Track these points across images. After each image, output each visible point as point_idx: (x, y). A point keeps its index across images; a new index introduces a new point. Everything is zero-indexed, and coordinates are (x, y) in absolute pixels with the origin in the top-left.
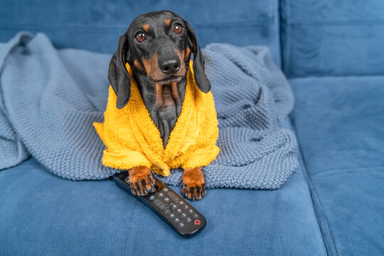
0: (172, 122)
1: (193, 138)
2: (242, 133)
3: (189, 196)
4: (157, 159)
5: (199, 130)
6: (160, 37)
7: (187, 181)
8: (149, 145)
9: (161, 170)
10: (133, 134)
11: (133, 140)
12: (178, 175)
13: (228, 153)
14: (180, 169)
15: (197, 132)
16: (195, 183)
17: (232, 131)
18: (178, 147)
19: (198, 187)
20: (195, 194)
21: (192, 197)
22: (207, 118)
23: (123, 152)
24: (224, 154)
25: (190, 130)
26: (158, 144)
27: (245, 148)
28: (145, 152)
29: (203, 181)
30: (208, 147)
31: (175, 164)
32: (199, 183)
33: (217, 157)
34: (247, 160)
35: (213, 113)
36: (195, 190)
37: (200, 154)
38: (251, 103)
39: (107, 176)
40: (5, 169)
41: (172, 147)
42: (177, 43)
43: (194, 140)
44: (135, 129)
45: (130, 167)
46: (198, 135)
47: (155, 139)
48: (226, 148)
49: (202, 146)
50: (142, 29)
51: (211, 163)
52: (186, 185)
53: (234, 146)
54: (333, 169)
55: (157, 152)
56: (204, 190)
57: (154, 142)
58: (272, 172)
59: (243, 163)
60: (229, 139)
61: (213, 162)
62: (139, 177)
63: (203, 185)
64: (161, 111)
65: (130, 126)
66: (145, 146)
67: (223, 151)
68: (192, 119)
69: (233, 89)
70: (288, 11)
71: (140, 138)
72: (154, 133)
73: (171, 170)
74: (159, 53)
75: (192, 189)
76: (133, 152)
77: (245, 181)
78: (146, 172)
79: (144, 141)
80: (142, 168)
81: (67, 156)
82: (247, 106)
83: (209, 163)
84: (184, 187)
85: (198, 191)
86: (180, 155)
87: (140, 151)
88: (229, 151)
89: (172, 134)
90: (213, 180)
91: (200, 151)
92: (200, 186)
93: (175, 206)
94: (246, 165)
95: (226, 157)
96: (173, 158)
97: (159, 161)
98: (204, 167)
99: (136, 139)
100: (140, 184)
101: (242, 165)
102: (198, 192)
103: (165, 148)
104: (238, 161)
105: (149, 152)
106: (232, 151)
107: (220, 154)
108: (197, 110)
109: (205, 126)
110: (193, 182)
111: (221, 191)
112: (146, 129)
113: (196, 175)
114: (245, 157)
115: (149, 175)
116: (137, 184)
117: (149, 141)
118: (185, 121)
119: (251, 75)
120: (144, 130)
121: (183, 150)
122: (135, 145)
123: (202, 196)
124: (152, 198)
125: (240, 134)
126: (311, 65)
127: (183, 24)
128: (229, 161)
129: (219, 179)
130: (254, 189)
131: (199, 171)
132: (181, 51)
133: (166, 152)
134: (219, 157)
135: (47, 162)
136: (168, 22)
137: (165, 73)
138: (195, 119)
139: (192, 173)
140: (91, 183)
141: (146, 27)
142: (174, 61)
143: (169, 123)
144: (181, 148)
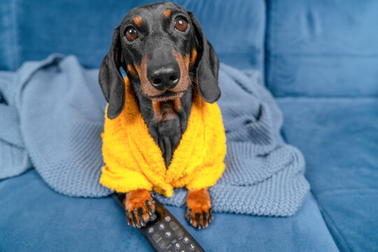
0: (176, 139)
1: (199, 157)
2: (246, 149)
3: (195, 224)
4: (158, 180)
5: (206, 148)
6: (155, 34)
7: (192, 204)
8: (149, 165)
9: (164, 191)
10: (131, 152)
11: (131, 159)
12: (183, 195)
13: (234, 171)
14: (185, 188)
15: (203, 150)
16: (201, 208)
17: (237, 147)
18: (182, 168)
19: (204, 214)
20: (201, 222)
21: (198, 225)
22: (215, 135)
23: (120, 171)
24: (230, 171)
25: (197, 148)
26: (159, 164)
27: (252, 166)
28: (145, 173)
29: (209, 205)
30: (215, 166)
31: (179, 184)
32: (205, 207)
33: (223, 175)
34: (255, 179)
35: (221, 129)
36: (202, 217)
37: (207, 174)
38: (253, 119)
39: (105, 194)
40: (8, 178)
41: (176, 168)
42: (180, 43)
43: (201, 160)
44: (133, 146)
45: (127, 190)
46: (205, 154)
47: (156, 159)
48: (232, 165)
49: (209, 165)
50: (133, 23)
51: (218, 182)
52: (190, 210)
53: (241, 163)
54: (339, 188)
55: (158, 173)
56: (210, 216)
57: (155, 162)
58: (285, 196)
59: (252, 182)
60: (235, 155)
61: (219, 181)
62: (136, 203)
63: (210, 210)
64: (161, 126)
65: (128, 143)
66: (145, 166)
67: (229, 168)
68: (199, 135)
69: (235, 105)
70: (272, 44)
71: (139, 157)
72: (155, 152)
73: (175, 189)
74: (150, 57)
75: (198, 215)
76: (132, 172)
77: (257, 207)
78: (145, 196)
79: (143, 160)
80: (140, 191)
81: (67, 169)
82: (248, 122)
83: (215, 183)
84: (188, 212)
85: (204, 217)
86: (185, 176)
87: (140, 172)
88: (235, 168)
89: (176, 153)
90: (222, 204)
91: (207, 170)
92: (207, 211)
93: (178, 245)
94: (254, 184)
95: (233, 175)
96: (176, 179)
97: (161, 182)
98: (210, 187)
99: (134, 157)
100: (136, 213)
101: (250, 185)
102: (204, 219)
103: (167, 168)
104: (246, 181)
105: (149, 173)
106: (239, 168)
107: (226, 171)
108: (205, 126)
109: (213, 143)
110: (199, 206)
111: (229, 217)
112: (144, 147)
113: (202, 198)
114: (253, 176)
115: (147, 201)
116: (132, 212)
117: (149, 161)
118: (191, 138)
119: (250, 92)
120: (143, 148)
121: (188, 171)
122: (133, 165)
123: (209, 224)
124: (151, 230)
125: (245, 149)
126: (289, 88)
127: (188, 18)
128: (237, 180)
129: (228, 204)
130: (267, 216)
131: (205, 192)
132: (184, 56)
133: (169, 172)
134: (225, 175)
135: (45, 175)
136: (167, 13)
137: (156, 88)
138: (202, 136)
139: (198, 196)
140: (88, 200)
141: (138, 20)
142: (169, 70)
143: (171, 141)
144: (186, 168)
